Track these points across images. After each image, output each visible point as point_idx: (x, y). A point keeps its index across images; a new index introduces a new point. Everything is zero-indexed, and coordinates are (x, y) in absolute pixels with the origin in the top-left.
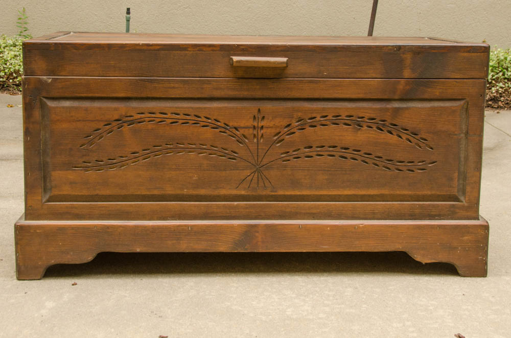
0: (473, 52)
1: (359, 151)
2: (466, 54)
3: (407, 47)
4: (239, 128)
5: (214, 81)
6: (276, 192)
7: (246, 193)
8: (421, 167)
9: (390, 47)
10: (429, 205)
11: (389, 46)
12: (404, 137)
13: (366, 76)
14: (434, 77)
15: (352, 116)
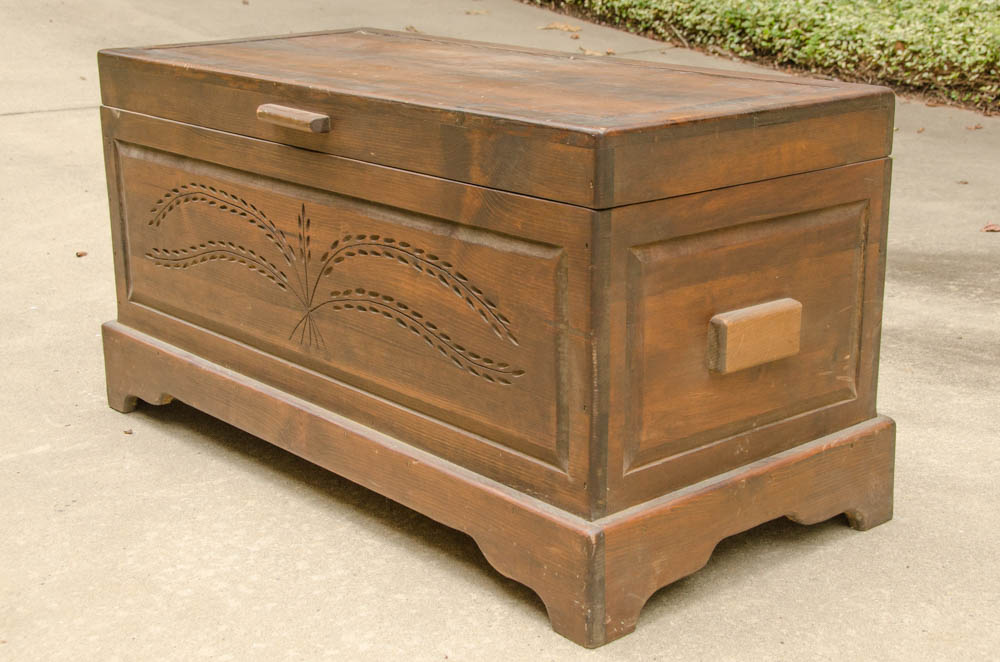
0: (571, 145)
1: (420, 316)
2: (559, 147)
3: (474, 118)
4: (287, 234)
5: (257, 144)
6: (329, 360)
7: (301, 352)
8: (501, 375)
9: (450, 115)
10: (517, 459)
11: (448, 111)
12: (478, 305)
13: (423, 170)
14: (513, 190)
15: (409, 246)
